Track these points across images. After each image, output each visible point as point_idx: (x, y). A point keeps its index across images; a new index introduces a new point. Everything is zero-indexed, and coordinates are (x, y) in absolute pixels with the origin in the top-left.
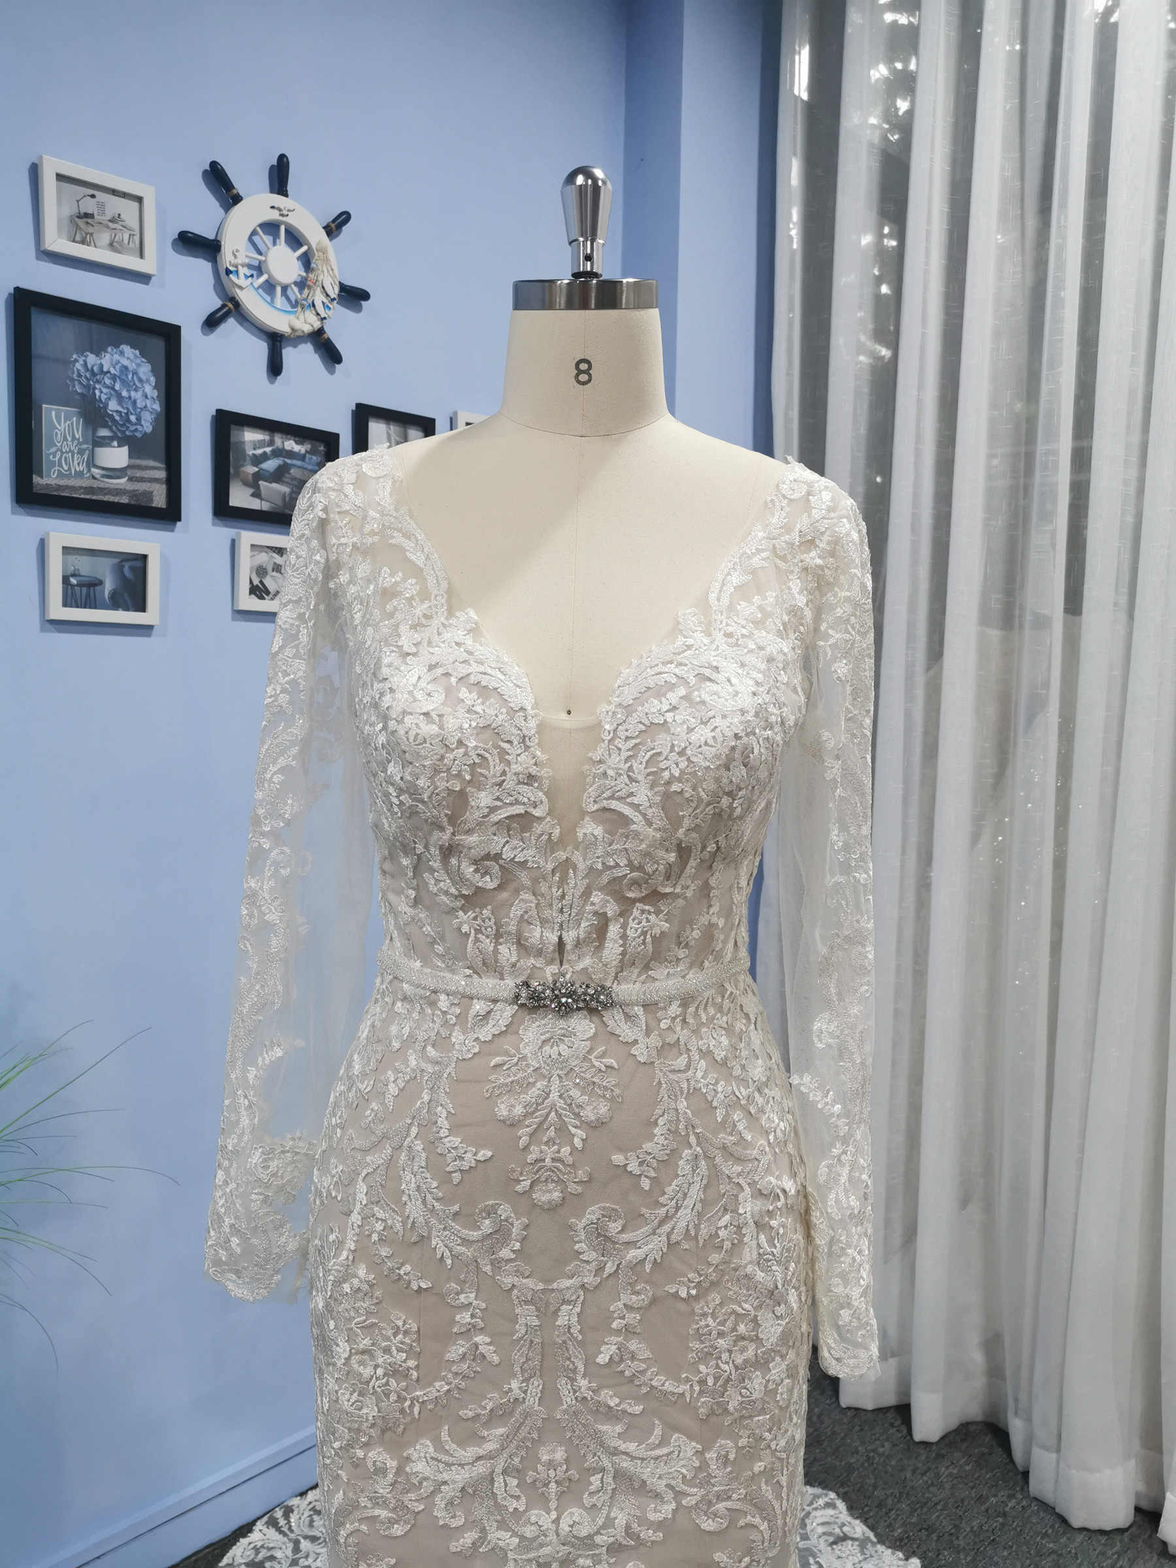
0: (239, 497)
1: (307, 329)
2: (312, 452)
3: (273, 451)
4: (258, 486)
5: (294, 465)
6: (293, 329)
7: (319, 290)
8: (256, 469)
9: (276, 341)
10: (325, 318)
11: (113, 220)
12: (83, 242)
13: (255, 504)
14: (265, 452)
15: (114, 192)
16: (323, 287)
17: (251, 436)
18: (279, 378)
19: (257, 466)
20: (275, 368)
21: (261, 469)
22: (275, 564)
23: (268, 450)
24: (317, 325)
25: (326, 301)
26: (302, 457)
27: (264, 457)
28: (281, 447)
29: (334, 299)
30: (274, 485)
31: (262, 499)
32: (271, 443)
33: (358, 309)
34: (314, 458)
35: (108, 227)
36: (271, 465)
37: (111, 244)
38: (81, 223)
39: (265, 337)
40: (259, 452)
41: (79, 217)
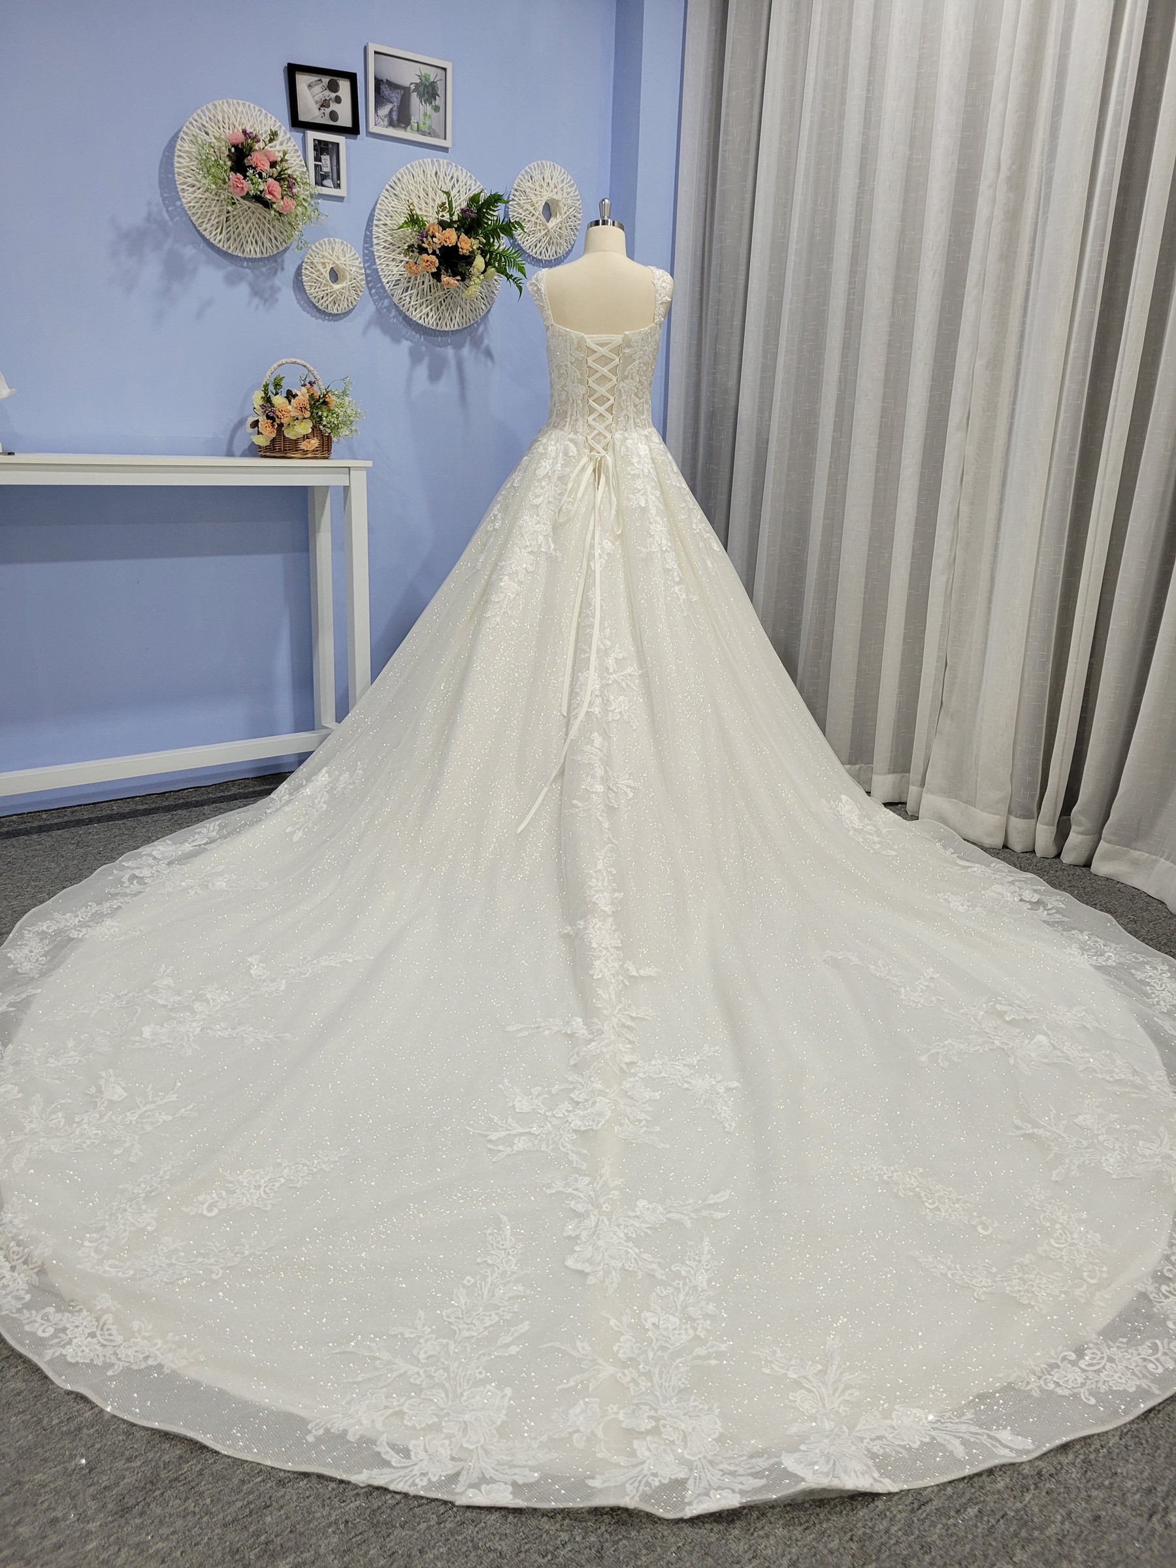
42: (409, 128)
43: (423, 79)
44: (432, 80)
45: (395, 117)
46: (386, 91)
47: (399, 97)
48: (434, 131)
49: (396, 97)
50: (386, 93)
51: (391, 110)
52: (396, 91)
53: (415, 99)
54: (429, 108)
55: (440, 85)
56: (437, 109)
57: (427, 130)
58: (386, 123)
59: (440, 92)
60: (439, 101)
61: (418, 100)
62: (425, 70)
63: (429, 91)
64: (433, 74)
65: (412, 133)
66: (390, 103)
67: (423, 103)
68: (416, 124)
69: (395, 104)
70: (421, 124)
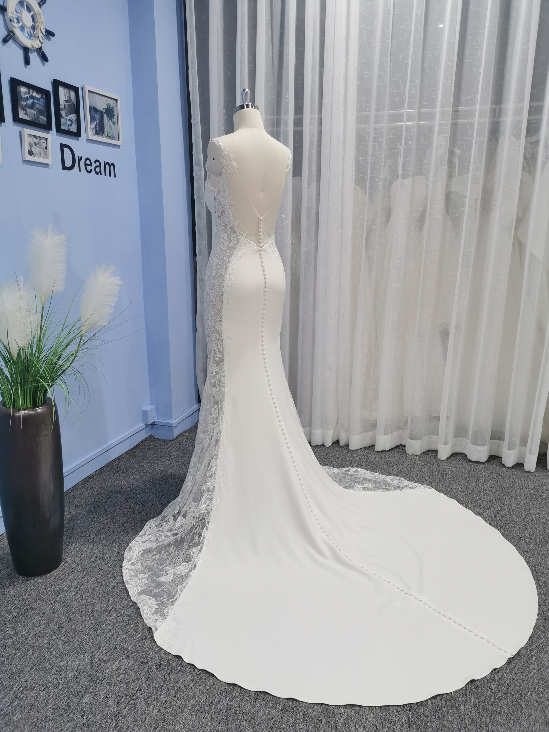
0: (22, 115)
1: (37, 47)
2: (42, 98)
3: (30, 96)
4: (26, 111)
5: (36, 103)
6: (33, 47)
7: (39, 30)
8: (25, 103)
9: (26, 50)
10: (43, 43)
13: (26, 118)
14: (27, 96)
16: (41, 30)
17: (23, 90)
18: (28, 66)
19: (25, 102)
20: (27, 62)
21: (27, 103)
22: (35, 142)
23: (28, 95)
24: (40, 45)
25: (42, 36)
26: (39, 100)
27: (27, 99)
28: (32, 95)
30: (31, 110)
31: (28, 116)
32: (29, 93)
33: (49, 39)
34: (43, 100)
36: (30, 102)
39: (22, 49)
40: (26, 96)
42: (104, 135)
43: (108, 106)
44: (112, 107)
45: (98, 129)
46: (94, 113)
47: (99, 117)
48: (114, 136)
50: (94, 115)
51: (96, 125)
52: (98, 113)
53: (105, 118)
54: (111, 123)
55: (115, 109)
56: (114, 123)
57: (110, 136)
58: (94, 132)
59: (115, 114)
60: (115, 119)
61: (107, 118)
62: (109, 101)
63: (110, 113)
64: (112, 102)
65: (105, 138)
66: (96, 120)
67: (109, 120)
68: (107, 133)
69: (98, 121)
70: (109, 132)
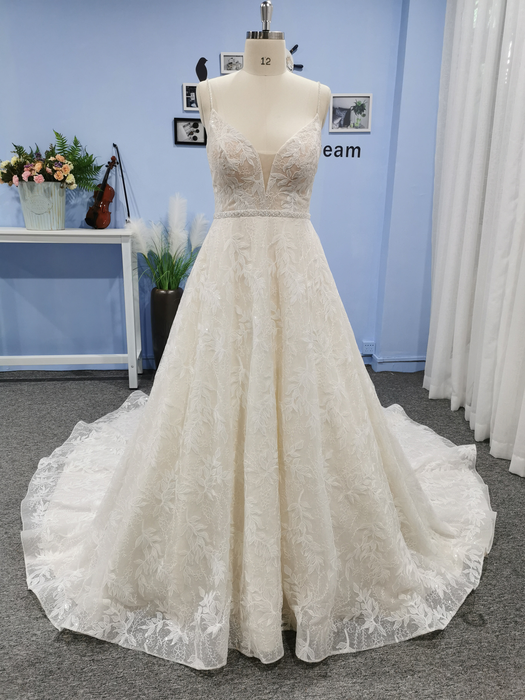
11: (236, 63)
12: (230, 70)
15: (237, 56)
16: (289, 67)
29: (291, 70)
33: (301, 70)
35: (235, 65)
37: (236, 69)
38: (229, 65)
41: (229, 64)
42: (349, 127)
43: (358, 104)
44: (362, 103)
45: (342, 123)
46: (338, 112)
47: (345, 114)
48: (362, 125)
49: (343, 114)
50: (339, 113)
51: (341, 120)
52: (343, 112)
53: (353, 113)
54: (360, 116)
55: (366, 104)
56: (363, 115)
57: (359, 126)
58: (338, 126)
59: (366, 108)
60: (365, 112)
61: (354, 113)
62: (358, 99)
63: (360, 109)
64: (362, 101)
65: (351, 128)
66: (341, 117)
67: (357, 114)
68: (353, 124)
69: (343, 117)
70: (355, 124)
